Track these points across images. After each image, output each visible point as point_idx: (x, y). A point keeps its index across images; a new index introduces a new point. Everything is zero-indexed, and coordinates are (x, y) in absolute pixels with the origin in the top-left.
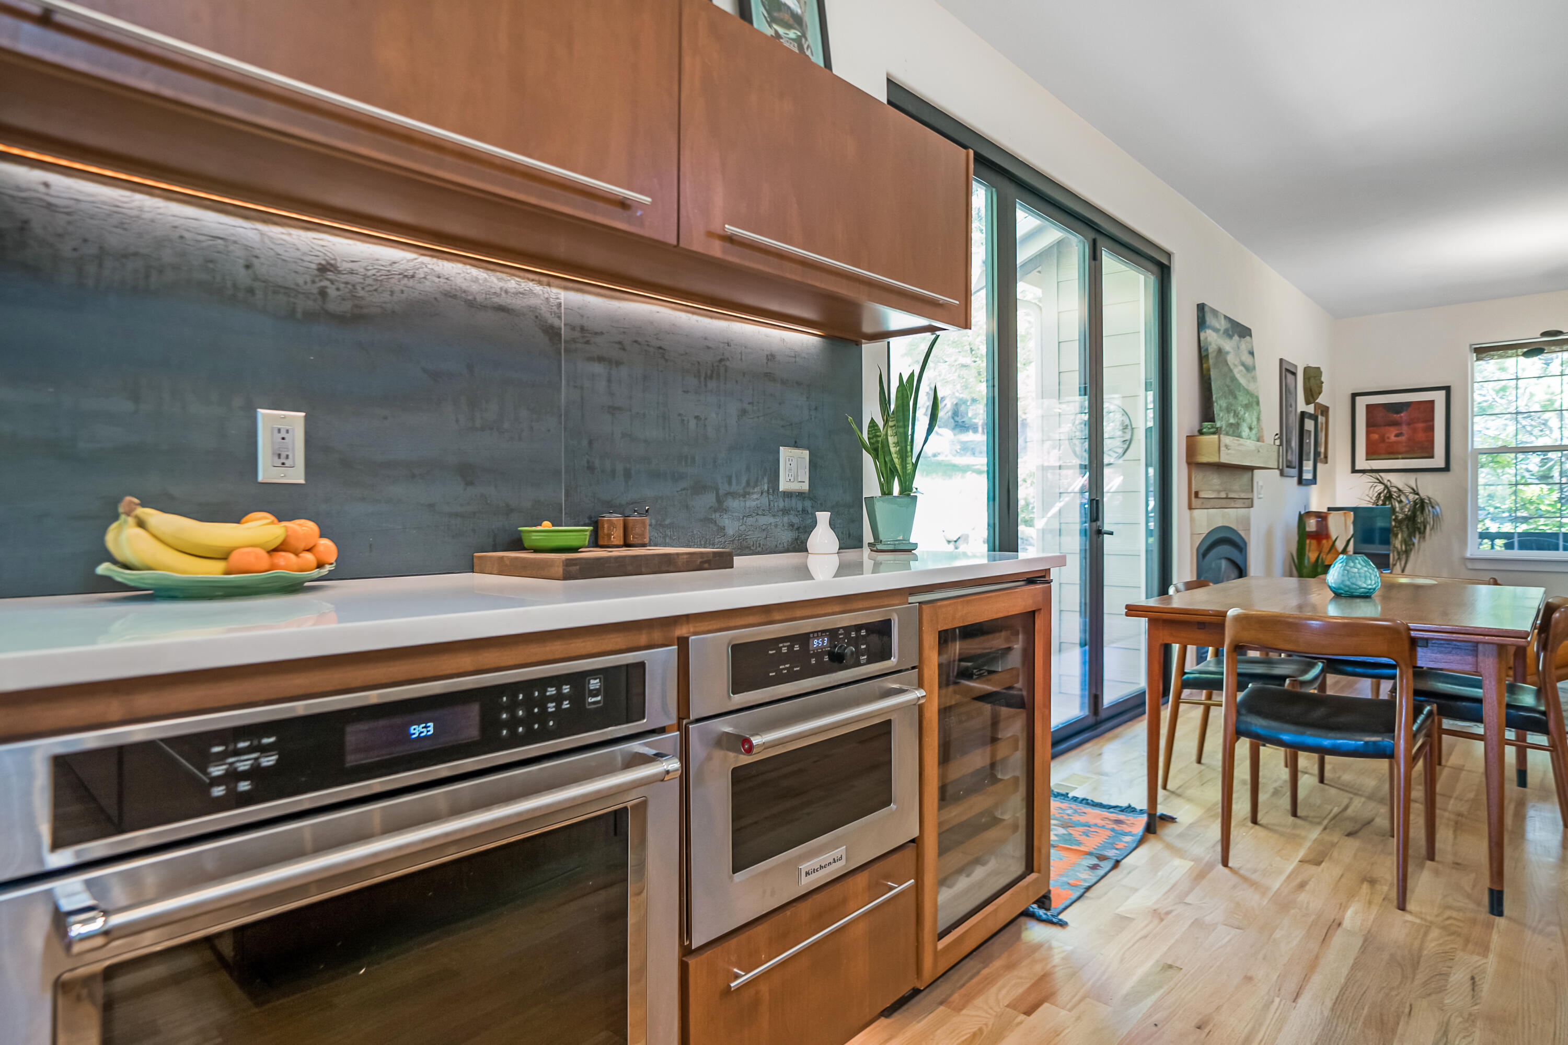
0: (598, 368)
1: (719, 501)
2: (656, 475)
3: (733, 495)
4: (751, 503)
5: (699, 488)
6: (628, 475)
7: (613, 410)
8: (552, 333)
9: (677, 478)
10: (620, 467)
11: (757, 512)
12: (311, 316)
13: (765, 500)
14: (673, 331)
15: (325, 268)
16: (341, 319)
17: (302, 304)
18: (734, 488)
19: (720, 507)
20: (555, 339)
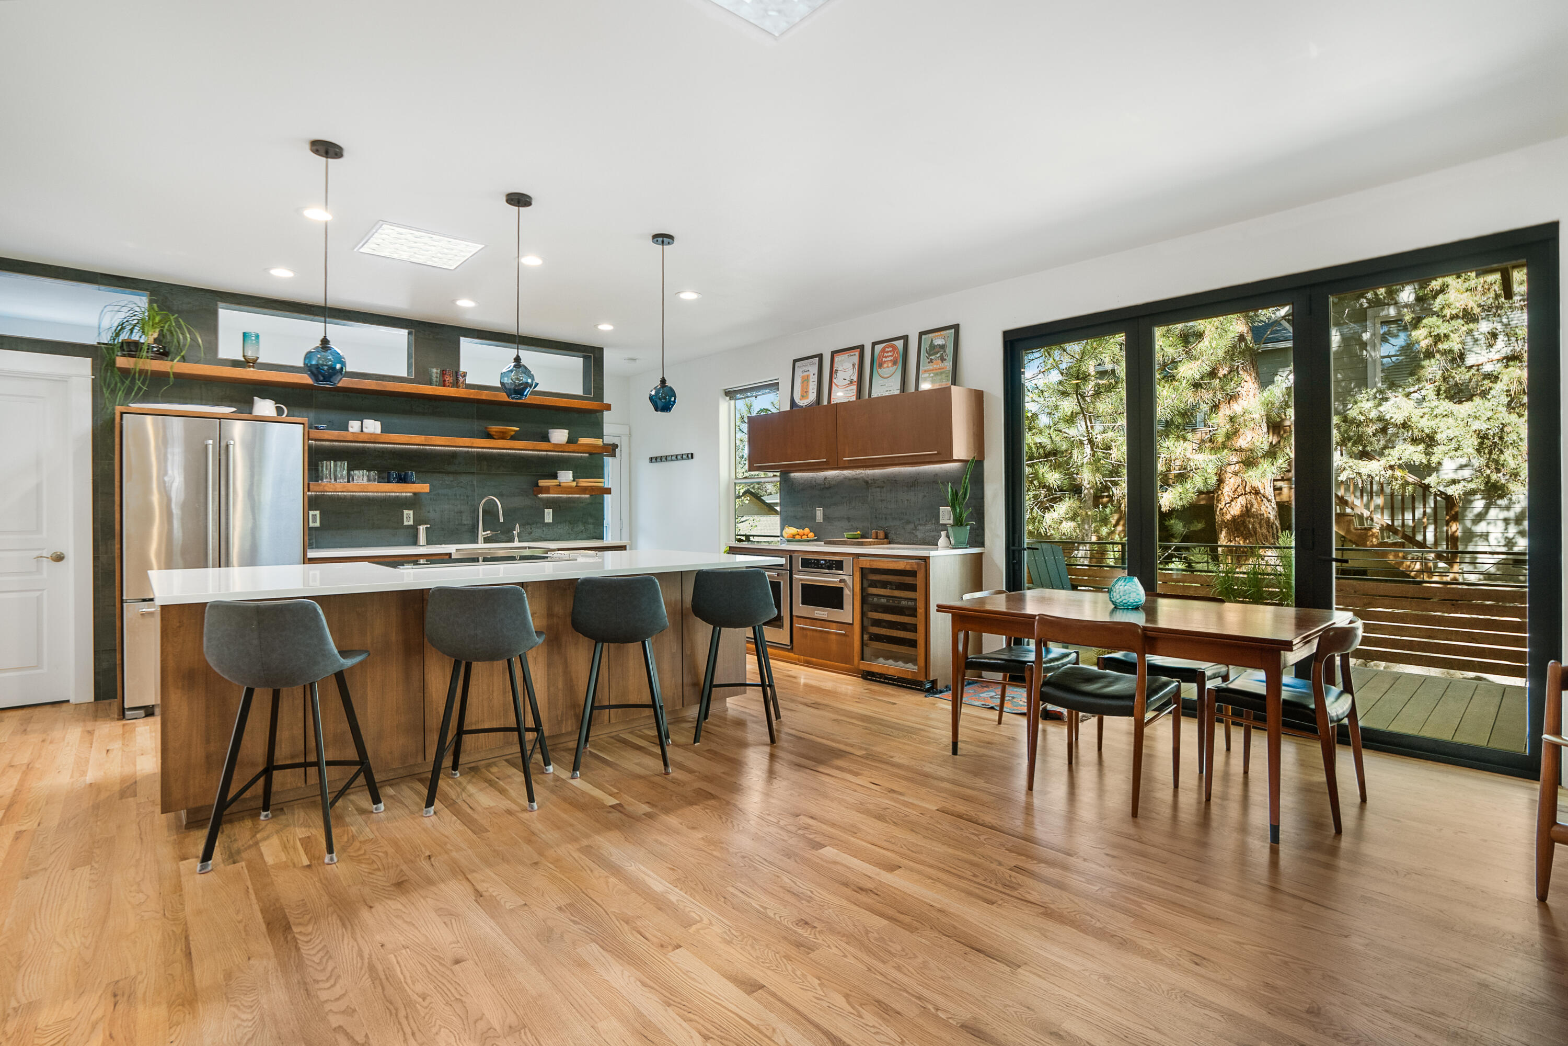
0: (878, 490)
1: (915, 527)
2: (894, 519)
3: (921, 525)
4: (928, 527)
5: (908, 522)
6: (886, 519)
7: (882, 500)
8: (867, 482)
9: (900, 519)
10: (884, 517)
11: (930, 531)
12: (824, 489)
13: (933, 526)
14: (899, 474)
15: (826, 478)
16: (827, 489)
17: (822, 487)
18: (921, 522)
19: (915, 528)
20: (867, 484)
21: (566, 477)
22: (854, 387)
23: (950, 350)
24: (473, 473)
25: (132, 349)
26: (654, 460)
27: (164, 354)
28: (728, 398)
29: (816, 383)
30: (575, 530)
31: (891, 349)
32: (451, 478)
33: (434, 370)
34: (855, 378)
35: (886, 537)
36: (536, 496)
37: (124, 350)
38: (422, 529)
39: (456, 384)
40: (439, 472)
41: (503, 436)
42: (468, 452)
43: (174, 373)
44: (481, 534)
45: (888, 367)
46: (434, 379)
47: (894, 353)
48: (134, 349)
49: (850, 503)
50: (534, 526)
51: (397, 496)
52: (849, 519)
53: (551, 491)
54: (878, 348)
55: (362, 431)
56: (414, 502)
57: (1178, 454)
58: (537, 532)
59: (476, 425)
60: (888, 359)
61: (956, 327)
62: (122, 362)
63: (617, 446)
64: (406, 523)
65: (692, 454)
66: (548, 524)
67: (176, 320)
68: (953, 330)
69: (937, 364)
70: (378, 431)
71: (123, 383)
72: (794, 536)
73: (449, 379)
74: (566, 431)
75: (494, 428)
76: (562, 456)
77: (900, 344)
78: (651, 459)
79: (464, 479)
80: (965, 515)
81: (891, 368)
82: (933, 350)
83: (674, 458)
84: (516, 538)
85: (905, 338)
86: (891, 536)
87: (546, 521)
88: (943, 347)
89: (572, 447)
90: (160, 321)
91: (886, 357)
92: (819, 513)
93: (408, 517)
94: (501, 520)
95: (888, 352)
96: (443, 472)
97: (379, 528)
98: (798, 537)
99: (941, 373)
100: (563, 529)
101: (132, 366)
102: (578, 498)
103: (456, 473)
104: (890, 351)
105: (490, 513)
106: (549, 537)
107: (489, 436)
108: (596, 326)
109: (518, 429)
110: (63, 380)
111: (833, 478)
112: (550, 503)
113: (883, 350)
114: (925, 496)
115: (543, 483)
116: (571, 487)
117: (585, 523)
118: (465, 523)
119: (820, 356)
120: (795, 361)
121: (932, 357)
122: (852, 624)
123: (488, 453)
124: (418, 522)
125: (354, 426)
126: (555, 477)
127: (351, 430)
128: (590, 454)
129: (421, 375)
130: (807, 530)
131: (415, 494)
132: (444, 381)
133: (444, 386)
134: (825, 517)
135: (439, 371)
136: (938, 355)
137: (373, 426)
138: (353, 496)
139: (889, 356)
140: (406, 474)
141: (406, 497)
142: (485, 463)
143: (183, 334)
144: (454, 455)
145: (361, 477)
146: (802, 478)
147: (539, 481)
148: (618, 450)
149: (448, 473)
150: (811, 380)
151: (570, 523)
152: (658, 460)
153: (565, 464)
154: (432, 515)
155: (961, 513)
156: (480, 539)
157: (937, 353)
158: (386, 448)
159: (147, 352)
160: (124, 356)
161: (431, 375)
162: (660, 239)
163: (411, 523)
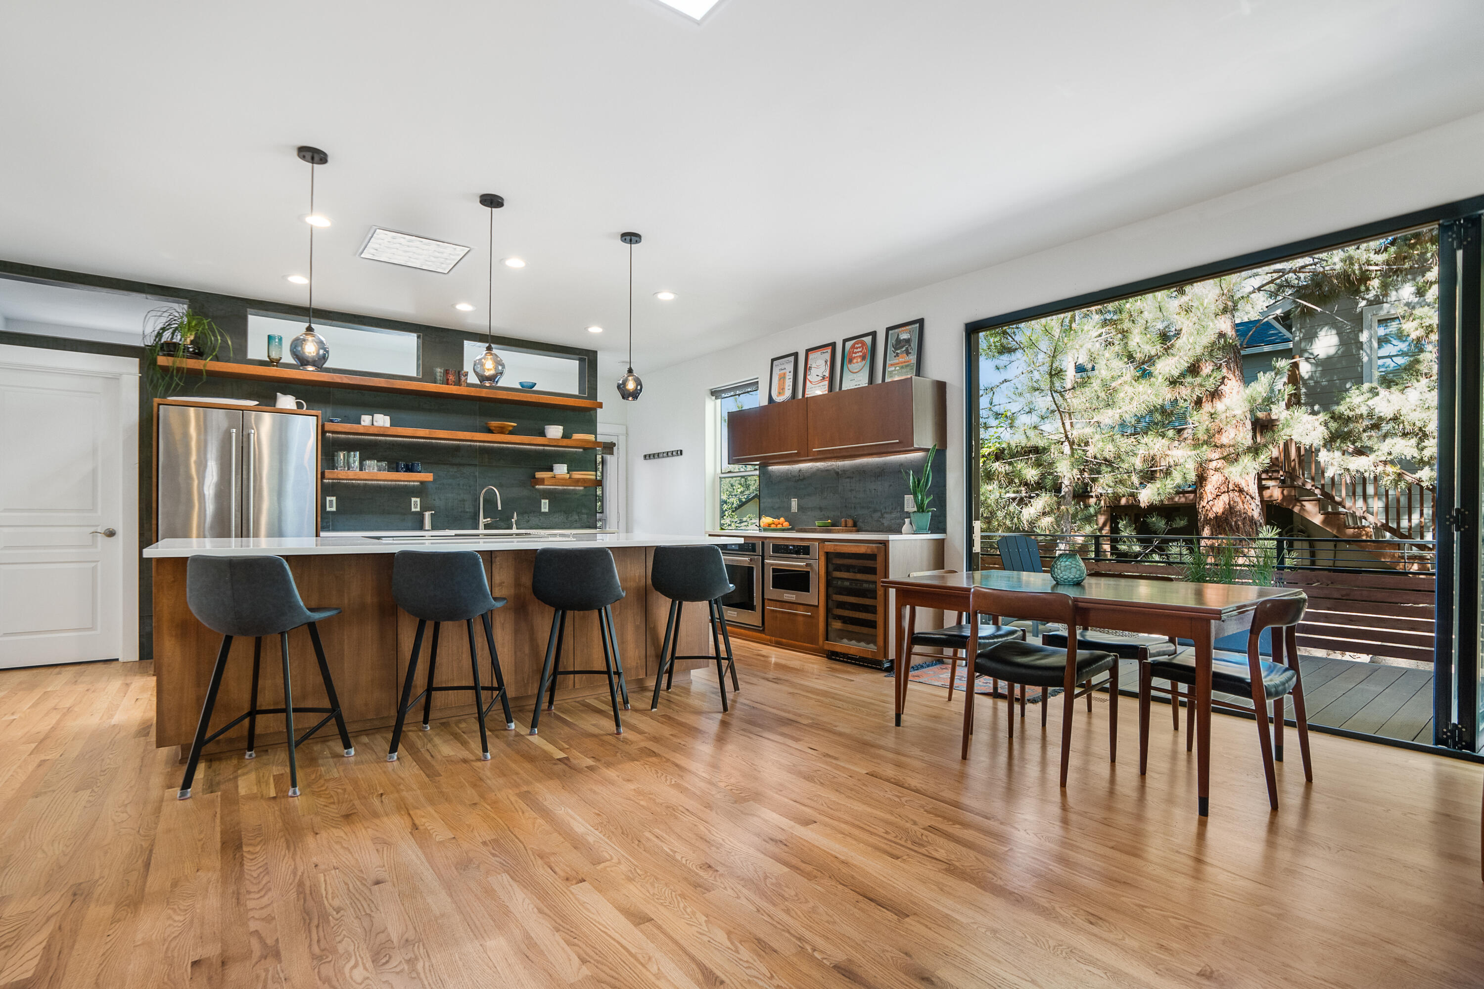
0: (848, 480)
1: (882, 515)
2: (863, 507)
3: (887, 513)
4: (893, 515)
5: (875, 511)
7: (851, 490)
8: (837, 473)
9: (868, 508)
10: (853, 506)
11: (896, 518)
12: (798, 480)
13: (899, 514)
14: (868, 465)
15: (800, 471)
16: (802, 480)
17: (797, 478)
18: (887, 510)
19: (882, 517)
20: (838, 474)
21: (561, 469)
22: (826, 383)
23: (914, 344)
24: (475, 465)
25: (171, 349)
26: (647, 457)
27: (199, 354)
28: (714, 398)
29: (791, 380)
30: (570, 519)
31: (860, 345)
32: (455, 469)
33: (439, 370)
34: (827, 374)
35: (855, 525)
36: (533, 487)
37: (164, 351)
38: (427, 515)
39: (458, 383)
40: (445, 464)
41: (502, 431)
42: (470, 446)
43: (207, 371)
44: (482, 521)
45: (857, 362)
46: (438, 378)
47: (863, 349)
48: (172, 349)
49: (822, 493)
50: (532, 514)
51: (406, 485)
52: (821, 509)
53: (546, 483)
54: (849, 344)
55: (373, 424)
56: (421, 490)
57: (1156, 450)
58: (534, 520)
59: (479, 421)
60: (857, 354)
61: (921, 322)
62: (162, 360)
63: (614, 445)
64: (413, 510)
65: (681, 451)
66: (545, 513)
67: (209, 324)
68: (918, 325)
69: (903, 358)
70: (388, 424)
71: (163, 379)
72: (769, 525)
73: (451, 378)
74: (561, 428)
75: (494, 424)
76: (559, 451)
77: (868, 340)
78: (645, 456)
79: (467, 470)
80: (926, 502)
81: (860, 364)
82: (899, 344)
83: (665, 455)
84: (514, 526)
85: (874, 334)
86: (860, 524)
87: (543, 510)
88: (908, 341)
89: (566, 442)
90: (196, 325)
91: (856, 353)
92: (794, 503)
93: (416, 504)
94: (500, 508)
95: (857, 348)
96: (447, 464)
97: (389, 513)
98: (773, 526)
99: (907, 366)
100: (559, 518)
101: (171, 364)
102: (573, 490)
103: (460, 465)
104: (860, 347)
105: (490, 502)
106: (545, 525)
107: (490, 431)
108: (586, 329)
109: (515, 424)
110: (116, 378)
111: (807, 470)
112: (547, 494)
113: (853, 347)
114: (891, 485)
115: (539, 475)
116: (564, 479)
117: (579, 513)
118: (468, 510)
119: (796, 355)
120: (773, 360)
121: (898, 351)
122: (817, 606)
123: (489, 447)
124: (424, 508)
125: (366, 420)
126: (551, 470)
127: (363, 423)
128: (585, 449)
129: (427, 374)
130: (782, 519)
131: (422, 483)
132: (448, 380)
133: (448, 384)
134: (800, 507)
135: (442, 371)
136: (904, 349)
137: (382, 421)
138: (366, 484)
139: (858, 352)
140: (413, 465)
141: (414, 485)
142: (486, 456)
143: (215, 336)
144: (457, 448)
145: (372, 466)
146: (779, 471)
147: (536, 473)
148: (615, 449)
149: (452, 465)
150: (787, 377)
151: (565, 512)
152: (652, 457)
153: (560, 458)
154: (438, 503)
155: (922, 500)
156: (481, 525)
157: (902, 347)
158: (396, 441)
159: (184, 352)
160: (164, 355)
161: (436, 374)
162: (628, 238)
163: (418, 509)
